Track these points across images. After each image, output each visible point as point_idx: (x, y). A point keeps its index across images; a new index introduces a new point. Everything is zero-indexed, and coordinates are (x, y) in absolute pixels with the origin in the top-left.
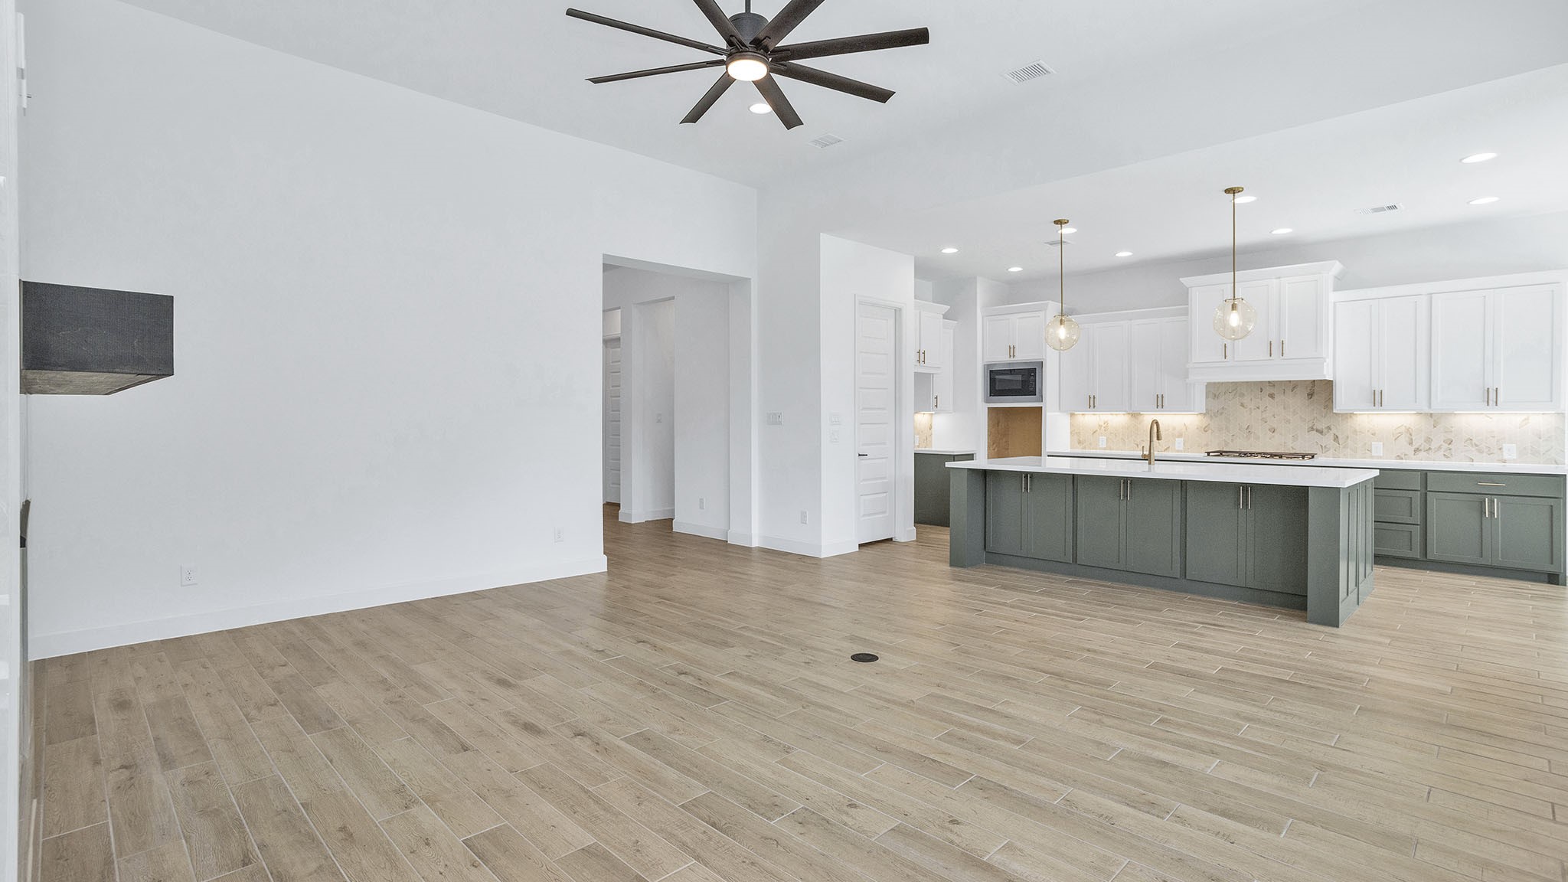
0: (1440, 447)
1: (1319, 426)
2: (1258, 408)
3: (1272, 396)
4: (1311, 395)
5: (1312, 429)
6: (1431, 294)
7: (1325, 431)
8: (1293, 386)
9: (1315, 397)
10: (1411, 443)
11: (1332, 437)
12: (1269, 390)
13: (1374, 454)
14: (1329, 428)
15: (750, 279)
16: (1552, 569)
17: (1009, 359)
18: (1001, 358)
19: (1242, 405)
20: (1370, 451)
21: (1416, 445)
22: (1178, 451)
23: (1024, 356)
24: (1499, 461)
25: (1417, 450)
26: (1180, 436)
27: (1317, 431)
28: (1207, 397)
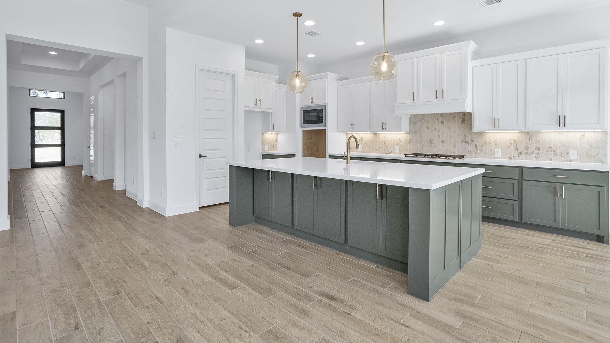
0: (533, 152)
1: (467, 140)
2: (436, 129)
3: (442, 122)
4: (463, 122)
5: (463, 141)
6: (526, 59)
7: (470, 142)
8: (452, 116)
9: (465, 123)
10: (517, 150)
11: (474, 146)
12: (441, 119)
13: (496, 156)
14: (472, 141)
15: (142, 58)
16: (599, 233)
17: (311, 104)
18: (307, 104)
19: (428, 128)
20: (494, 154)
21: (519, 151)
22: (396, 153)
23: (318, 103)
24: (567, 161)
25: (520, 154)
26: (397, 145)
27: (466, 142)
28: (410, 124)
